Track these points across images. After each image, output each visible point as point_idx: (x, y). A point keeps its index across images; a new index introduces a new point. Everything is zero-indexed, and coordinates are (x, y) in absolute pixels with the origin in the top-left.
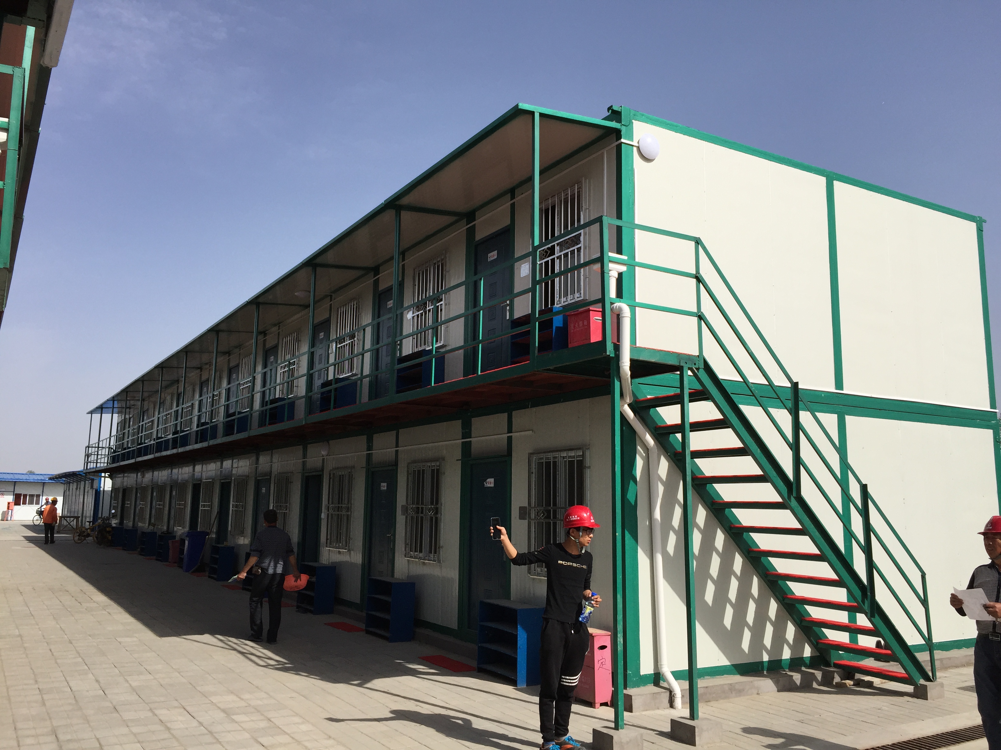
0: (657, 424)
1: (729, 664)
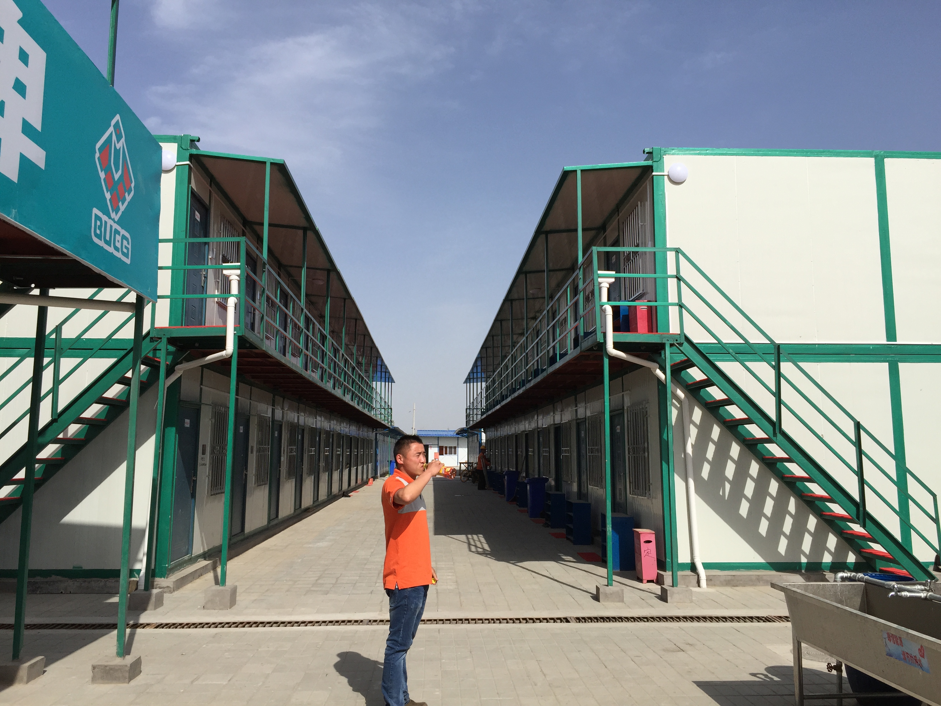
0: (688, 383)
1: (765, 562)
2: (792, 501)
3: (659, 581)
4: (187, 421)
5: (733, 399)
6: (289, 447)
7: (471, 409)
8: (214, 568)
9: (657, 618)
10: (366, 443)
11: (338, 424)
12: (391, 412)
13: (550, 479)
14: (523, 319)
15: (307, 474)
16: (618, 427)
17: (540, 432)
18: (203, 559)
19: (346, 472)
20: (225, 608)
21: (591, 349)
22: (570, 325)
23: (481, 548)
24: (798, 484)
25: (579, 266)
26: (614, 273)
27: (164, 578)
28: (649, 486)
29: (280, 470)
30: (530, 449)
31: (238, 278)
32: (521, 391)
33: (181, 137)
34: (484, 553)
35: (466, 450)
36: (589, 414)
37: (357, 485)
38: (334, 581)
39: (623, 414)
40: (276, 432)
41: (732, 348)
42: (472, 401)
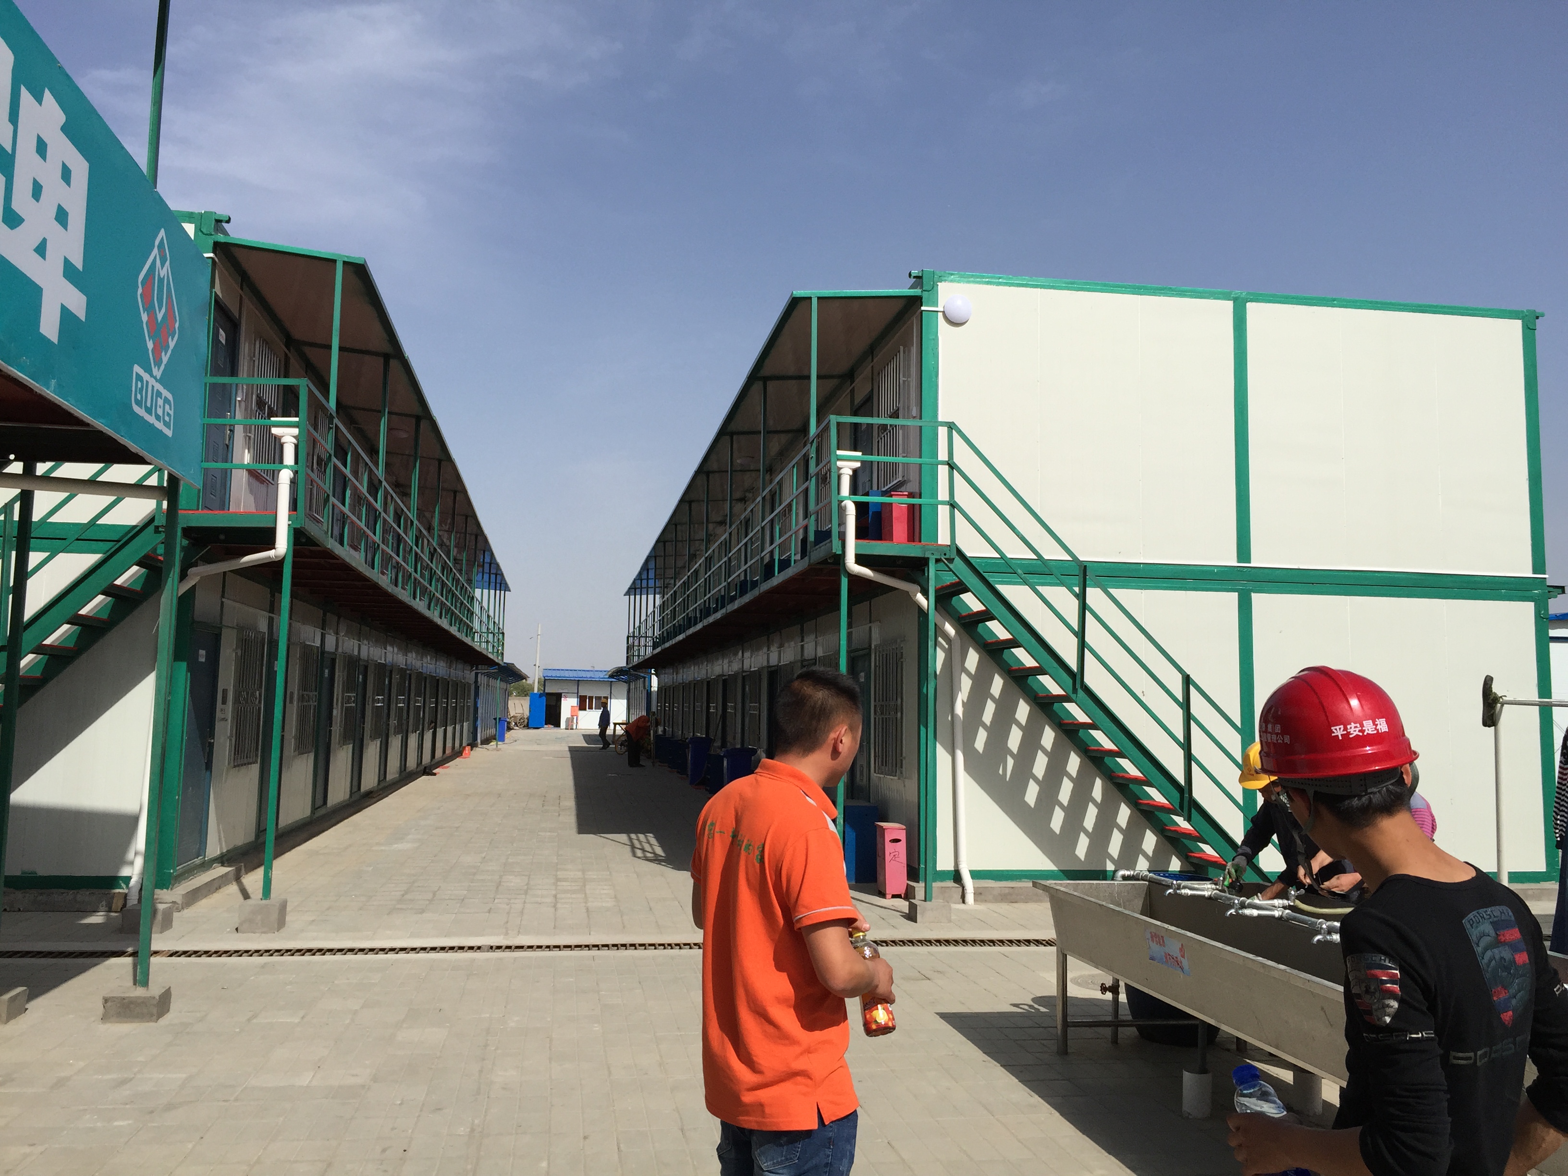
0: (960, 614)
1: (1057, 869)
2: (1098, 783)
3: (908, 895)
4: (202, 652)
5: (1020, 640)
6: (346, 694)
7: (636, 637)
8: (238, 879)
9: (900, 941)
10: (459, 689)
11: (419, 658)
12: (503, 639)
13: (759, 752)
14: (724, 500)
15: (371, 737)
16: (862, 674)
17: (747, 677)
18: (220, 865)
19: (428, 736)
20: (271, 930)
21: (824, 562)
22: (796, 521)
23: (651, 853)
24: (1107, 760)
25: (811, 440)
26: (859, 454)
27: (167, 889)
28: (902, 760)
29: (330, 731)
30: (730, 704)
31: (295, 441)
32: (718, 615)
33: (201, 215)
34: (656, 860)
35: (624, 702)
36: (820, 653)
37: (445, 756)
38: (430, 896)
39: (869, 655)
40: (327, 671)
41: (1021, 566)
42: (637, 624)
